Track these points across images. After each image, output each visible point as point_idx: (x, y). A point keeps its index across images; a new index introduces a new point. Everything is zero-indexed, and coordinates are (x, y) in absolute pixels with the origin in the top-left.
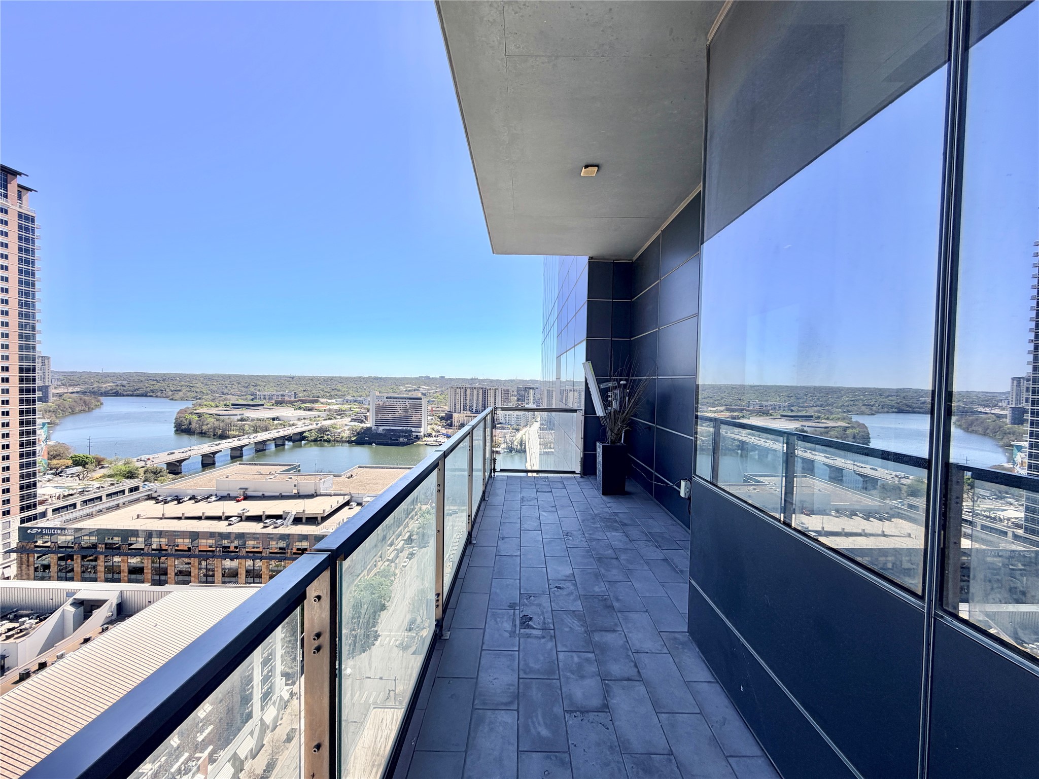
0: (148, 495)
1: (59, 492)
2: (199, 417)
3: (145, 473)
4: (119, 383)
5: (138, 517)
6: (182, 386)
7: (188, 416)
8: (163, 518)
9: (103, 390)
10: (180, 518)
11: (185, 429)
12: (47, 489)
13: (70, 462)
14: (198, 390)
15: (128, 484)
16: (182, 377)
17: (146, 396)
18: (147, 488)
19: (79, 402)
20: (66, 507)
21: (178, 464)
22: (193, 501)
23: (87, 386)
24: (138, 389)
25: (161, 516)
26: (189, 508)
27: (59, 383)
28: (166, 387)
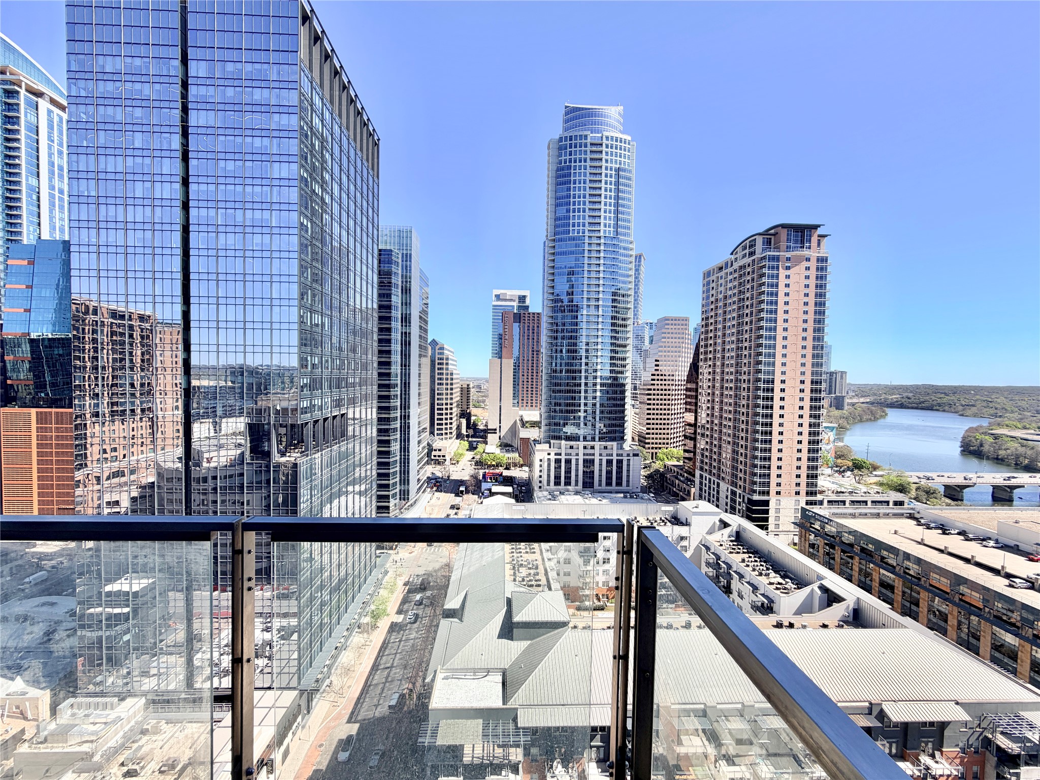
0: (910, 514)
1: (834, 487)
2: (996, 438)
3: (916, 490)
4: (905, 395)
5: (896, 532)
6: (976, 400)
7: (979, 436)
8: (921, 543)
9: (889, 402)
10: (941, 551)
11: (975, 451)
12: (827, 482)
13: (850, 464)
14: (998, 406)
15: (894, 496)
16: (978, 390)
17: (932, 410)
18: (912, 506)
19: (867, 411)
20: (838, 502)
21: (959, 489)
22: (962, 538)
23: (875, 397)
24: (923, 402)
25: (920, 541)
26: (955, 543)
27: (854, 394)
28: (956, 401)
